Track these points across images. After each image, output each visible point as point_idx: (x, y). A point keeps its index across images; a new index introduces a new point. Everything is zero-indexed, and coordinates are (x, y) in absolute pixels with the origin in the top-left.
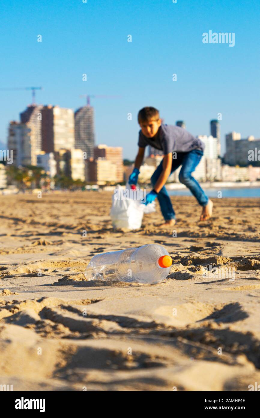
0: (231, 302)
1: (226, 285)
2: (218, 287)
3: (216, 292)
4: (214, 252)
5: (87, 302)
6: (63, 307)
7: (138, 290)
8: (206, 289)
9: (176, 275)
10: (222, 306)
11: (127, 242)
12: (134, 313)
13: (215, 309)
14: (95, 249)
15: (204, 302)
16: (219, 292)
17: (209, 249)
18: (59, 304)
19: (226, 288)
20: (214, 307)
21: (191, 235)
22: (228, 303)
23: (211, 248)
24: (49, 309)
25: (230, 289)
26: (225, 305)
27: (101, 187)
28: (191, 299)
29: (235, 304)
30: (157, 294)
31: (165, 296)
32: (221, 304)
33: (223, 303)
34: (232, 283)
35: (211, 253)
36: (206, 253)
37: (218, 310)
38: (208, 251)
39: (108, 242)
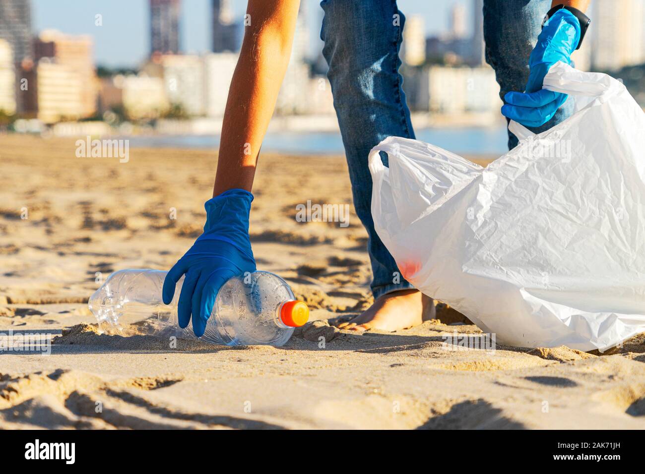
0: (465, 396)
1: (430, 356)
2: (413, 360)
3: (418, 373)
4: (356, 280)
5: (147, 384)
6: (112, 393)
7: (239, 361)
8: (392, 366)
9: (304, 330)
10: (447, 405)
11: (151, 251)
12: (272, 413)
13: (433, 412)
14: (91, 266)
15: (405, 395)
16: (424, 372)
17: (344, 273)
18: (98, 386)
19: (435, 364)
20: (431, 406)
21: (286, 239)
22: (461, 400)
23: (345, 269)
24: (83, 396)
25: (444, 366)
26: (454, 403)
27: (49, 126)
28: (369, 385)
29: (477, 402)
30: (287, 372)
31: (308, 377)
32: (445, 400)
33: (448, 398)
34: (442, 354)
35: (349, 281)
36: (338, 281)
37: (440, 414)
38: (341, 277)
39: (111, 250)
